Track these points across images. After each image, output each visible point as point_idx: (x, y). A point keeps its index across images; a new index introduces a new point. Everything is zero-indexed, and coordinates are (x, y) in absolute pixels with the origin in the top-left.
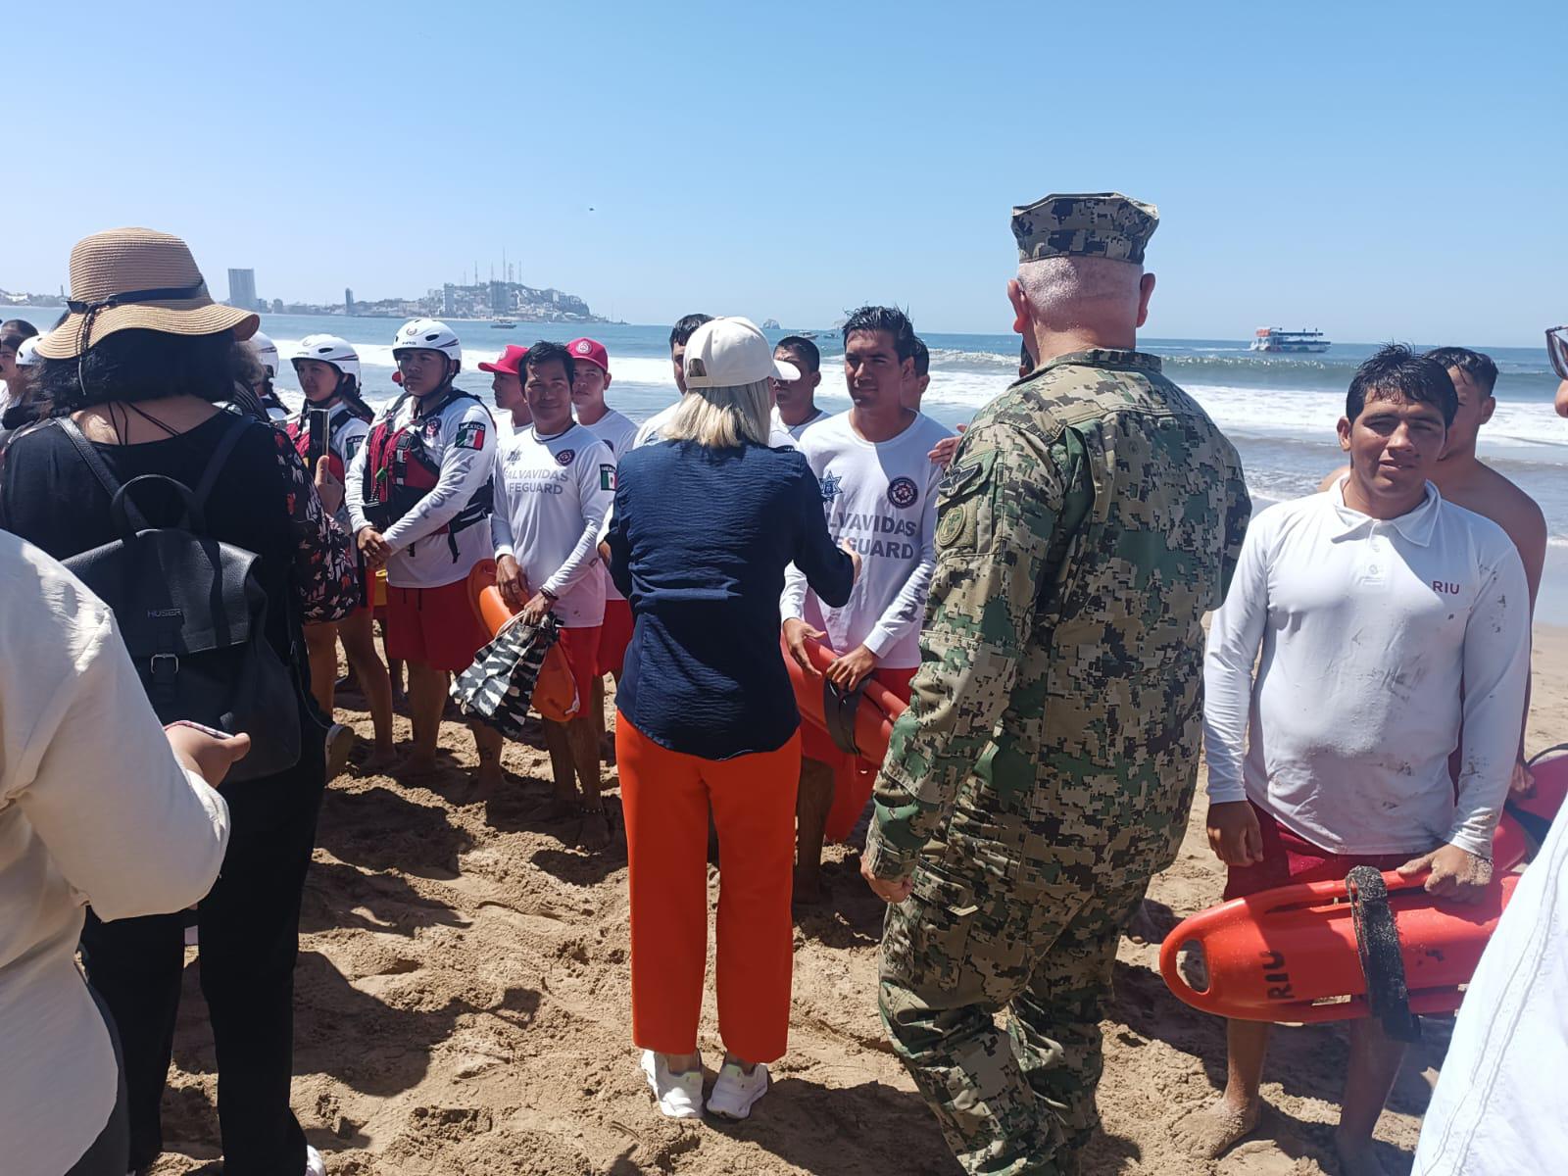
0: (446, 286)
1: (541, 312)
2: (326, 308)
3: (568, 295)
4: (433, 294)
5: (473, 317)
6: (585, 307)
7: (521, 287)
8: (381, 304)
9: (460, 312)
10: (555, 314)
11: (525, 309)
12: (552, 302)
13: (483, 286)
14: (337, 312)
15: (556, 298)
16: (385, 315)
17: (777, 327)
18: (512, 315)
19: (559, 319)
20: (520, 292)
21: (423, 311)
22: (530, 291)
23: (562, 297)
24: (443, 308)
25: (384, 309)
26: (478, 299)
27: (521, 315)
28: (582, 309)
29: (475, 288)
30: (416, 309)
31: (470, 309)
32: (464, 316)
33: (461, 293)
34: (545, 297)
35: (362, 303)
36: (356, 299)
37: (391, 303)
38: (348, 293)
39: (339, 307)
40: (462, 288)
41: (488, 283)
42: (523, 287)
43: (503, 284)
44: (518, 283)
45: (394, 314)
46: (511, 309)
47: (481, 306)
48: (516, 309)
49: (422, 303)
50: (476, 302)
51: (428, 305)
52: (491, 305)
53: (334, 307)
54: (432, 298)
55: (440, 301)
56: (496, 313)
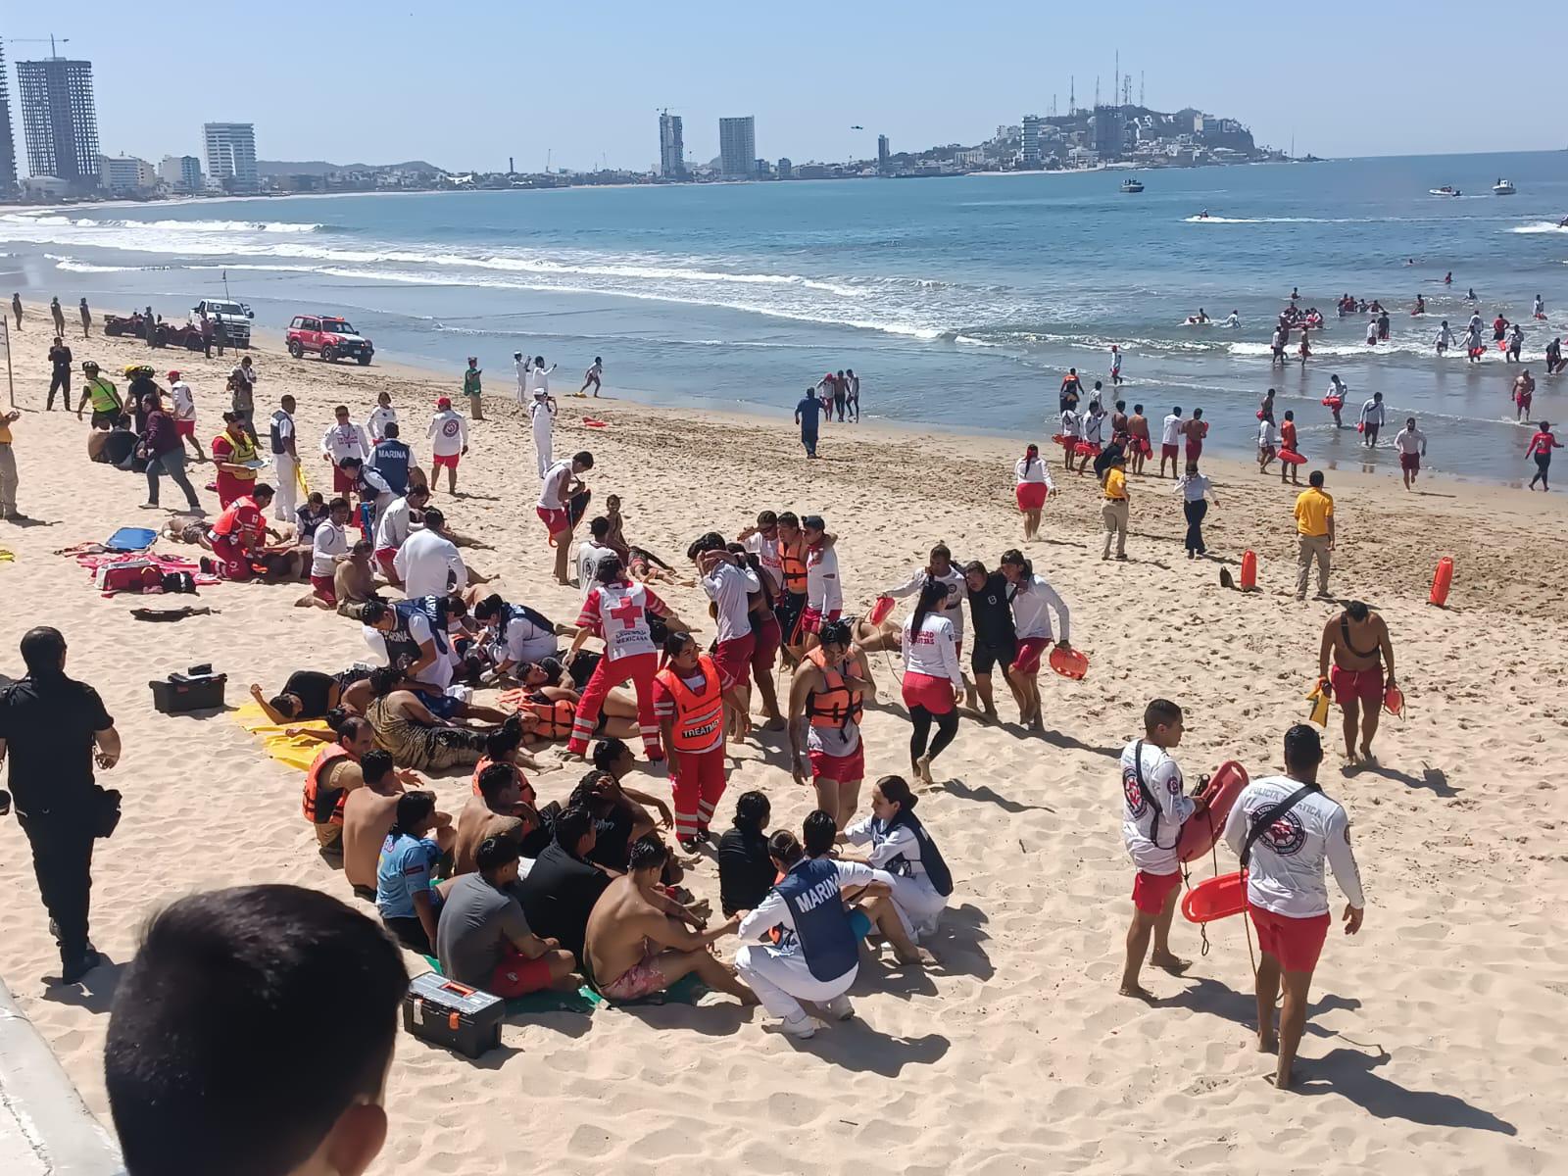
0: (1027, 120)
1: (1174, 150)
2: (851, 168)
3: (1218, 117)
4: (1004, 134)
5: (1067, 166)
6: (1248, 136)
7: (1142, 112)
8: (928, 155)
9: (1047, 160)
10: (1197, 153)
11: (1151, 147)
12: (1191, 131)
13: (1083, 115)
14: (866, 171)
15: (1198, 125)
16: (935, 173)
18: (1130, 159)
19: (1203, 159)
20: (1141, 120)
21: (992, 161)
22: (1156, 116)
23: (1209, 123)
24: (1020, 155)
25: (932, 163)
26: (1074, 136)
27: (1142, 158)
28: (1241, 139)
29: (1070, 119)
30: (980, 160)
31: (1062, 151)
32: (1053, 165)
33: (1048, 128)
34: (1184, 120)
35: (902, 156)
36: (894, 150)
37: (943, 153)
38: (883, 142)
39: (868, 164)
40: (1049, 121)
41: (1091, 109)
42: (1147, 112)
43: (1117, 109)
44: (1138, 106)
45: (949, 170)
46: (1126, 150)
47: (1079, 148)
48: (1134, 149)
49: (989, 149)
50: (1072, 142)
51: (999, 152)
52: (1094, 145)
53: (862, 165)
54: (1005, 140)
55: (1016, 144)
56: (1103, 157)
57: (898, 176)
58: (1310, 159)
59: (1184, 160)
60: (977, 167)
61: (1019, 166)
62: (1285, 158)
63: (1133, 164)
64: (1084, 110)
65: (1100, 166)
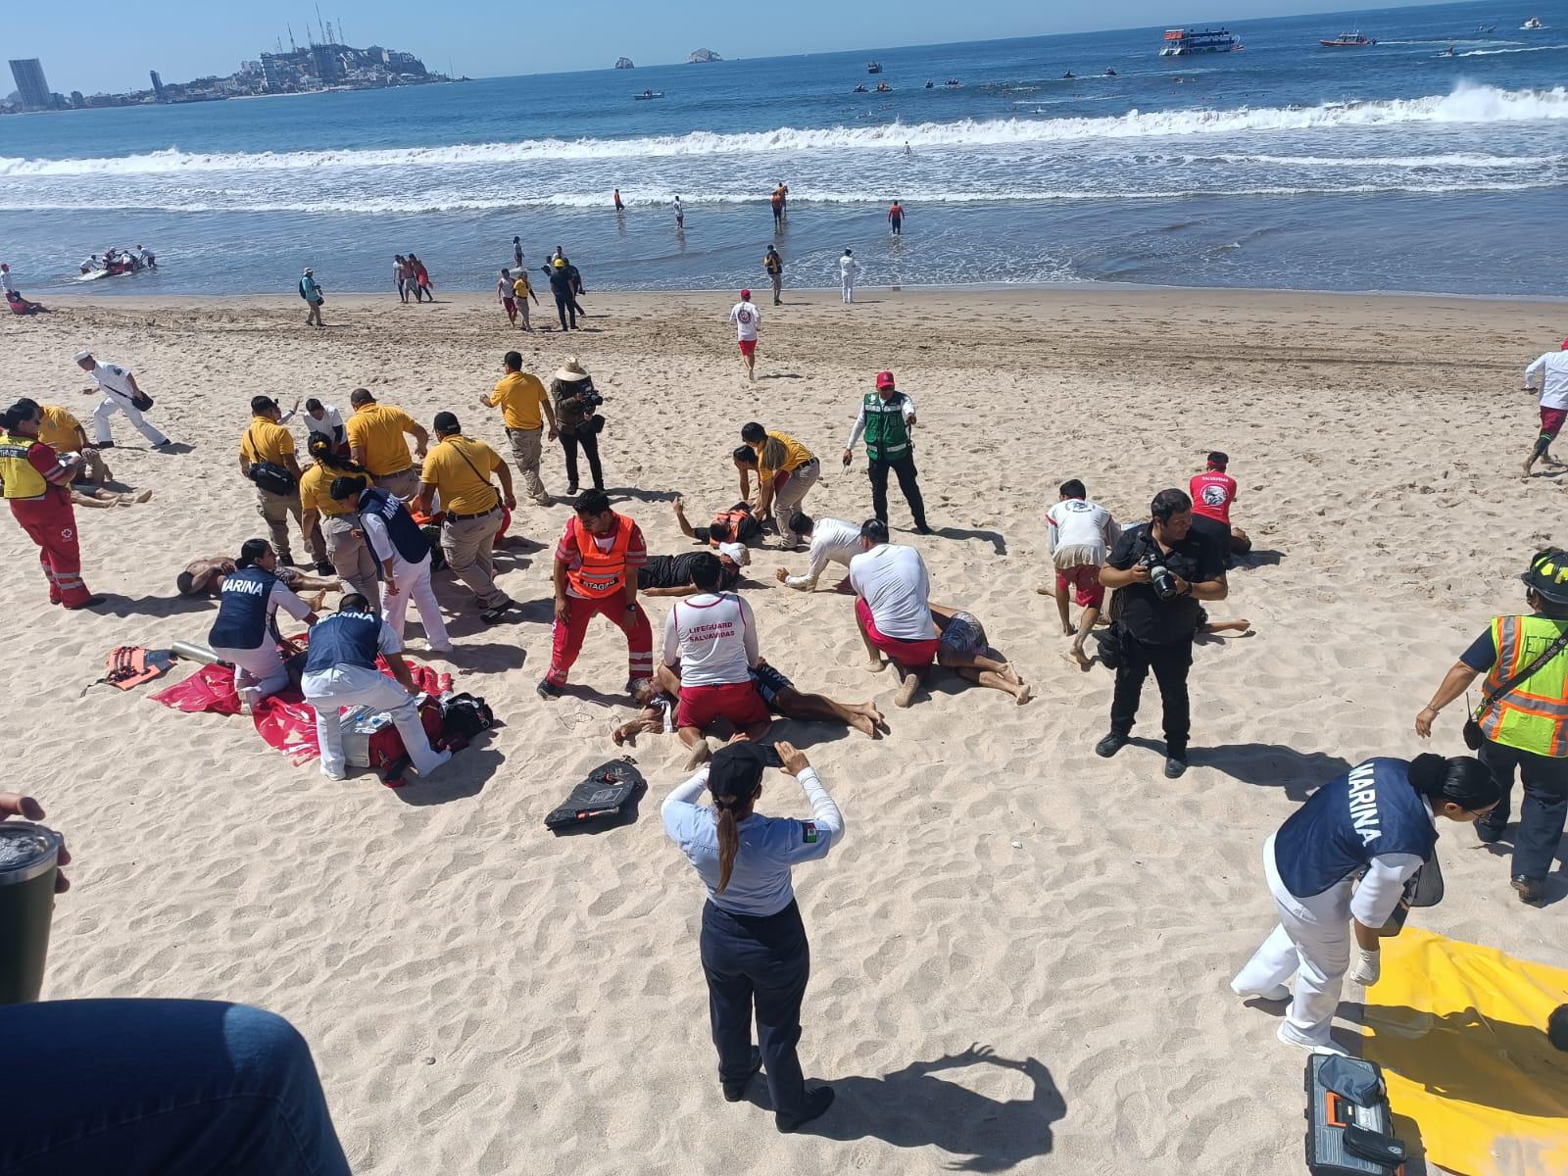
0: (263, 56)
1: (374, 76)
2: (133, 97)
3: (398, 52)
4: (248, 68)
5: (301, 90)
6: (420, 64)
7: (345, 49)
8: (193, 85)
9: (285, 86)
10: (389, 77)
11: (355, 74)
12: (382, 62)
13: (303, 52)
14: (147, 99)
15: (386, 57)
16: (203, 98)
17: (630, 66)
18: (343, 84)
19: (394, 82)
20: (345, 54)
21: (244, 88)
22: (356, 52)
23: (392, 55)
24: (265, 83)
25: (199, 91)
26: (300, 67)
27: (352, 82)
28: (417, 67)
29: (294, 55)
30: (235, 87)
31: (295, 80)
32: (291, 89)
33: (280, 62)
34: (375, 54)
35: (172, 87)
36: (165, 83)
37: (205, 83)
38: (154, 76)
39: (147, 94)
40: (279, 57)
41: (308, 47)
42: (348, 49)
43: (326, 47)
44: (339, 43)
45: (213, 96)
46: (339, 77)
47: (307, 77)
48: (346, 76)
49: (241, 79)
50: (299, 72)
51: (247, 80)
52: (317, 74)
53: (142, 95)
54: (249, 73)
55: (259, 75)
56: (326, 82)
57: (176, 102)
58: (464, 79)
59: (381, 83)
60: (234, 93)
61: (266, 91)
62: (448, 80)
63: (347, 87)
64: (303, 49)
65: (325, 89)
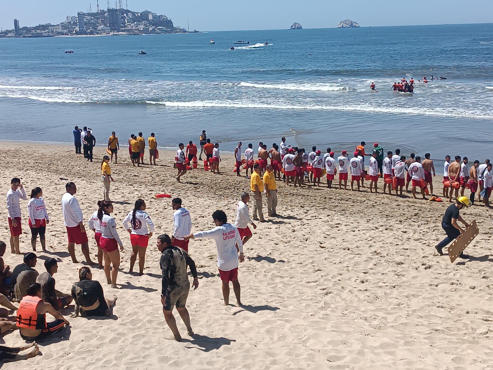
0: (79, 14)
1: (141, 27)
2: (2, 33)
3: (158, 15)
4: (70, 20)
5: (97, 33)
6: (170, 22)
7: (127, 12)
8: (37, 28)
9: (89, 31)
10: (151, 29)
11: (132, 26)
12: (148, 20)
13: (103, 12)
14: (9, 35)
15: (150, 17)
16: (40, 36)
17: (300, 28)
18: (122, 31)
19: (153, 31)
20: (127, 15)
21: (65, 31)
22: (133, 13)
23: (154, 16)
24: (77, 29)
25: (38, 31)
26: (100, 21)
27: (128, 31)
28: (168, 23)
29: (97, 14)
30: (60, 30)
31: (95, 28)
32: (92, 33)
33: (89, 18)
34: (144, 16)
35: (25, 28)
36: (21, 26)
37: (44, 27)
38: (16, 22)
39: (10, 32)
40: (89, 14)
41: (106, 10)
42: (129, 11)
43: (116, 10)
44: (125, 9)
45: (46, 34)
46: (122, 27)
47: (102, 26)
48: (125, 27)
49: (63, 26)
50: (99, 23)
51: (68, 27)
52: (108, 25)
53: (7, 32)
54: (70, 22)
55: (75, 24)
56: (112, 30)
57: (24, 37)
58: (195, 31)
59: (146, 31)
60: (59, 33)
61: (77, 33)
62: (186, 32)
63: (125, 33)
64: (103, 10)
65: (111, 34)
